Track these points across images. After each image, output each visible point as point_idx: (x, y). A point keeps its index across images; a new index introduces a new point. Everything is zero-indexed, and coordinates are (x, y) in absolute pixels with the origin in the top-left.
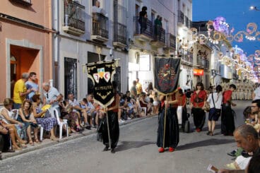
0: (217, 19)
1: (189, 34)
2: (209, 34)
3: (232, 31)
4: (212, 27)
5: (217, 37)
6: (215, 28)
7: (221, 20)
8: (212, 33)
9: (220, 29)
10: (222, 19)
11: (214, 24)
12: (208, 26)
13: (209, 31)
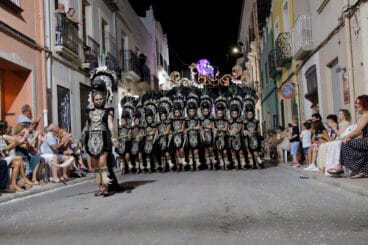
0: (201, 61)
1: (168, 80)
2: (193, 78)
3: (217, 74)
4: (195, 70)
5: (202, 80)
6: (200, 72)
7: (204, 63)
9: (204, 73)
10: (206, 61)
11: (198, 67)
12: (192, 69)
13: (193, 74)
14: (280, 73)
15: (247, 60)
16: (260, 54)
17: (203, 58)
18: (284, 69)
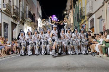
0: (53, 16)
1: (41, 22)
2: (50, 21)
3: (59, 20)
4: (51, 19)
5: (53, 22)
6: (52, 19)
8: (51, 21)
9: (54, 20)
10: (55, 16)
12: (50, 18)
13: (50, 20)
14: (81, 21)
15: (69, 16)
16: (73, 14)
17: (54, 15)
18: (82, 19)
